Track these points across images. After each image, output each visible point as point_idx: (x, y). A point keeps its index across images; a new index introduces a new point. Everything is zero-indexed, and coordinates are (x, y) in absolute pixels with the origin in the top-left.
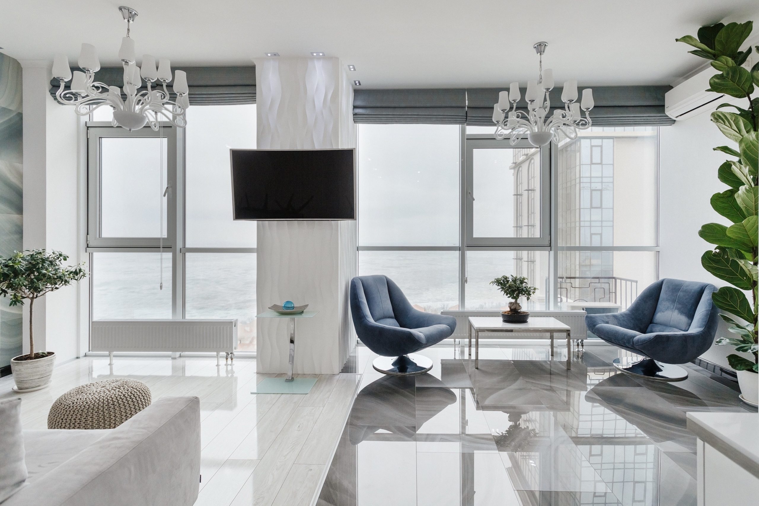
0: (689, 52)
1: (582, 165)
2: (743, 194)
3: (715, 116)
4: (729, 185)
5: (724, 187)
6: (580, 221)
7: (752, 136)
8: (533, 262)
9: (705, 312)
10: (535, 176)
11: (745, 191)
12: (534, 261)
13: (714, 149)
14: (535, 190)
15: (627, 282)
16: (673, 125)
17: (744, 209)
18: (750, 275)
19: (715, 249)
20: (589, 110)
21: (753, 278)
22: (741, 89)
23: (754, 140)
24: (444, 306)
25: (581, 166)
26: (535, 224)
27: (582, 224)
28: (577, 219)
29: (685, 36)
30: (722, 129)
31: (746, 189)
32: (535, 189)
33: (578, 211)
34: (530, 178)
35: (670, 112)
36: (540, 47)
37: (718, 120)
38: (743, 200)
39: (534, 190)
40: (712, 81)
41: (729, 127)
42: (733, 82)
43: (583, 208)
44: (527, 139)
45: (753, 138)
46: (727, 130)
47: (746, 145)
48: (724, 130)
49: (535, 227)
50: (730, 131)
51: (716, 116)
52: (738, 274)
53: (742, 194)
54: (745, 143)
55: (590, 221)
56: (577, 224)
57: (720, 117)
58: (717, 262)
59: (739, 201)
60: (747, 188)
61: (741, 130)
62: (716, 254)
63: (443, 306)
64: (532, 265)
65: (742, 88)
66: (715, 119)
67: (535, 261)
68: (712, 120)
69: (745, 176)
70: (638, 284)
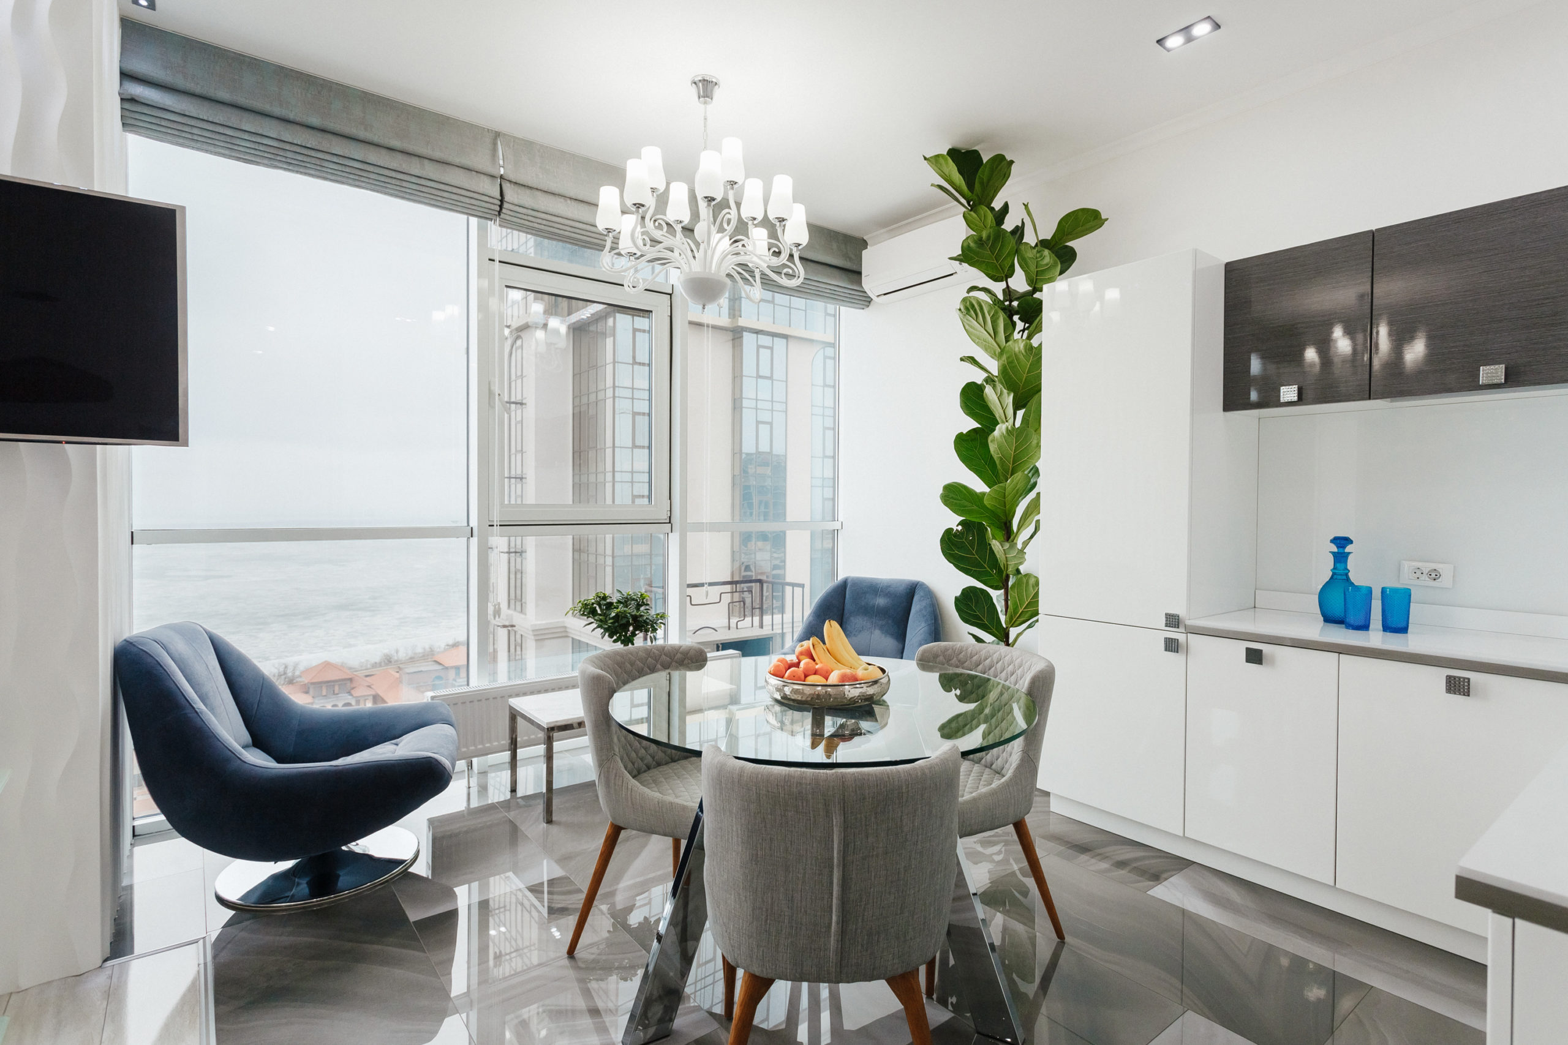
0: (932, 185)
1: (618, 362)
2: (1001, 436)
3: (966, 303)
4: (977, 422)
5: (969, 424)
6: (614, 471)
7: (1018, 345)
8: (520, 553)
9: (926, 628)
10: (524, 375)
11: (1005, 433)
12: (522, 552)
13: (962, 359)
14: (525, 404)
15: (795, 588)
16: (867, 310)
17: (997, 462)
18: (1004, 566)
19: (957, 526)
20: (800, 247)
21: (1007, 570)
22: (998, 266)
23: (1020, 352)
24: (286, 667)
25: (616, 364)
26: (525, 474)
27: (618, 477)
28: (609, 467)
29: (938, 155)
30: (967, 327)
31: (1007, 428)
32: (524, 402)
33: (609, 452)
34: (513, 377)
35: (870, 284)
36: (706, 87)
37: (969, 310)
38: (1000, 447)
39: (522, 404)
40: (965, 245)
41: (981, 326)
42: (991, 252)
43: (618, 447)
44: (623, 285)
45: (1019, 348)
46: (976, 330)
47: (1008, 358)
48: (971, 330)
49: (524, 480)
50: (983, 333)
51: (968, 303)
52: (986, 566)
53: (999, 437)
54: (1008, 355)
55: (632, 472)
56: (609, 477)
57: (973, 306)
58: (961, 547)
59: (993, 447)
60: (1009, 427)
61: (997, 332)
62: (958, 535)
63: (282, 669)
64: (519, 560)
65: (1000, 266)
66: (967, 309)
67: (526, 552)
68: (960, 310)
69: (1003, 408)
70: (805, 589)
